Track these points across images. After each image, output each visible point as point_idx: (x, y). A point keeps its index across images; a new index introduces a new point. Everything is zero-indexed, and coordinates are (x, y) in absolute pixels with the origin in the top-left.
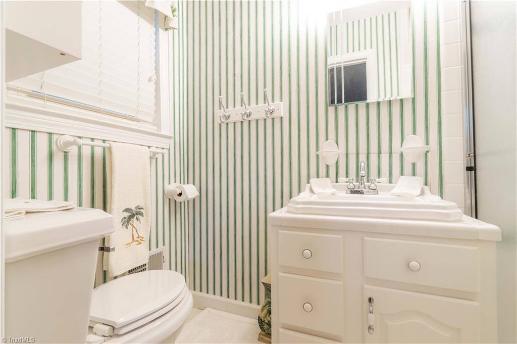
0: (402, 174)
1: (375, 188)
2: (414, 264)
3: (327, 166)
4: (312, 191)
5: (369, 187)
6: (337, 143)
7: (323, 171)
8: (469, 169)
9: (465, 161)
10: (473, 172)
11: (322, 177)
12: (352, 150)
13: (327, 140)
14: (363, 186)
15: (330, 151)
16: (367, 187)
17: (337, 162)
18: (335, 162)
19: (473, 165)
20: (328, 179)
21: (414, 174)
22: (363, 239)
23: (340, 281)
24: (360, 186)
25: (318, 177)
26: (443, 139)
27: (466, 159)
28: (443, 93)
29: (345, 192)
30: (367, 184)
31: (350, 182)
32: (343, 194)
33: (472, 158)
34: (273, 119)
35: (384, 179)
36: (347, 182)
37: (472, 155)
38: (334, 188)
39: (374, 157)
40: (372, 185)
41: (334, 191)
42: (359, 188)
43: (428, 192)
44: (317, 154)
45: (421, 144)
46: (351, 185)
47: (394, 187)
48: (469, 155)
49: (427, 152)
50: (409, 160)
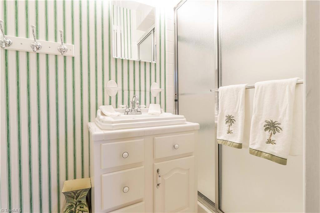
0: (150, 103)
1: (140, 111)
2: (176, 146)
3: (110, 97)
4: (103, 114)
5: (137, 110)
6: (116, 82)
7: (107, 101)
8: (176, 100)
9: (174, 97)
10: (177, 102)
11: (107, 105)
12: (126, 87)
13: (110, 80)
15: (113, 87)
16: (136, 110)
17: (117, 95)
18: (115, 95)
19: (177, 99)
20: (111, 105)
21: (155, 103)
23: (142, 166)
24: (133, 110)
25: (103, 105)
26: (166, 86)
27: (174, 96)
28: (166, 64)
30: (136, 108)
31: (127, 108)
32: (123, 115)
33: (177, 96)
34: (65, 57)
35: (143, 105)
36: (123, 108)
37: (177, 94)
38: (117, 112)
39: (137, 93)
40: (139, 109)
41: (118, 113)
42: (132, 110)
43: (163, 111)
44: (103, 89)
45: (158, 87)
46: (128, 109)
47: (148, 110)
48: (176, 94)
49: (161, 92)
50: (153, 95)
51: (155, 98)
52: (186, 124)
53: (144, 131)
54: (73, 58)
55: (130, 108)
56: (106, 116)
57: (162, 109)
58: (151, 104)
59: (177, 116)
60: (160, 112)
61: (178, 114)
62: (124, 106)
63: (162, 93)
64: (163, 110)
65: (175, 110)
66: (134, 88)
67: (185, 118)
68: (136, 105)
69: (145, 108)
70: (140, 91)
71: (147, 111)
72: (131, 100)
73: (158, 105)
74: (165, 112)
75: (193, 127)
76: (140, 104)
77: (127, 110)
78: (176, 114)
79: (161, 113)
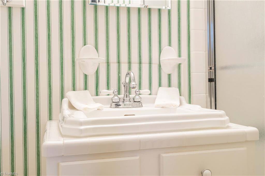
0: (160, 85)
1: (140, 100)
3: (86, 76)
4: (71, 107)
5: (134, 99)
6: (97, 48)
7: (80, 82)
8: (210, 80)
9: (207, 73)
10: (214, 83)
11: (80, 90)
13: (85, 45)
14: (128, 98)
15: (90, 58)
16: (132, 100)
17: (97, 72)
18: (95, 72)
19: (214, 77)
20: (86, 91)
21: (169, 86)
22: (159, 156)
24: (125, 98)
25: (74, 89)
26: (191, 52)
27: (208, 71)
28: (191, 10)
29: (109, 106)
30: (132, 96)
31: (115, 95)
32: (107, 109)
33: (213, 71)
34: (10, 8)
35: (145, 90)
36: (109, 95)
37: (213, 68)
38: (96, 102)
39: (135, 67)
40: (137, 97)
41: (98, 105)
42: (124, 100)
43: (185, 102)
44: (73, 62)
45: (175, 55)
46: (116, 97)
47: (155, 98)
48: (211, 68)
49: (180, 64)
50: (166, 71)
51: (169, 75)
52: (228, 127)
53: (140, 142)
54: (23, 9)
55: (121, 96)
56: (78, 110)
57: (182, 97)
58: (160, 87)
59: (213, 111)
60: (178, 104)
61: (216, 109)
62: (111, 92)
63: (182, 66)
64: (184, 99)
65: (209, 100)
66: (129, 58)
67: (227, 115)
68: (133, 91)
69: (150, 94)
70: (140, 63)
71: (153, 101)
72: (123, 80)
73: (174, 90)
74: (190, 102)
75: (244, 134)
76: (140, 88)
77: (116, 99)
78: (211, 108)
79: (181, 104)
